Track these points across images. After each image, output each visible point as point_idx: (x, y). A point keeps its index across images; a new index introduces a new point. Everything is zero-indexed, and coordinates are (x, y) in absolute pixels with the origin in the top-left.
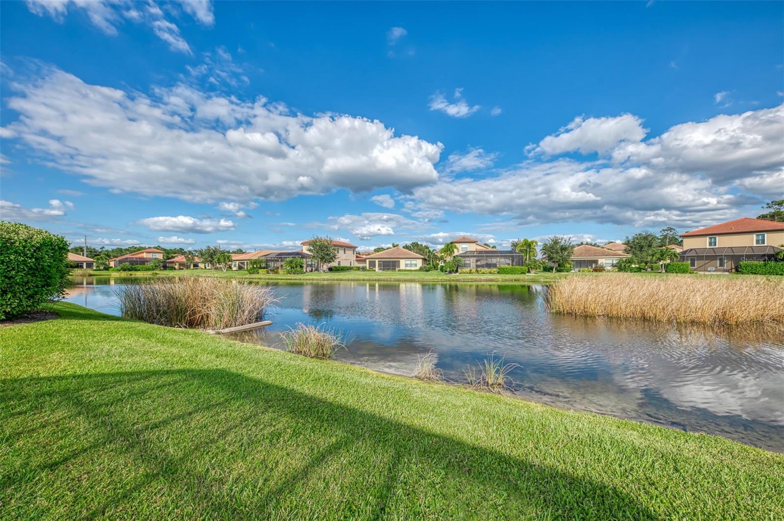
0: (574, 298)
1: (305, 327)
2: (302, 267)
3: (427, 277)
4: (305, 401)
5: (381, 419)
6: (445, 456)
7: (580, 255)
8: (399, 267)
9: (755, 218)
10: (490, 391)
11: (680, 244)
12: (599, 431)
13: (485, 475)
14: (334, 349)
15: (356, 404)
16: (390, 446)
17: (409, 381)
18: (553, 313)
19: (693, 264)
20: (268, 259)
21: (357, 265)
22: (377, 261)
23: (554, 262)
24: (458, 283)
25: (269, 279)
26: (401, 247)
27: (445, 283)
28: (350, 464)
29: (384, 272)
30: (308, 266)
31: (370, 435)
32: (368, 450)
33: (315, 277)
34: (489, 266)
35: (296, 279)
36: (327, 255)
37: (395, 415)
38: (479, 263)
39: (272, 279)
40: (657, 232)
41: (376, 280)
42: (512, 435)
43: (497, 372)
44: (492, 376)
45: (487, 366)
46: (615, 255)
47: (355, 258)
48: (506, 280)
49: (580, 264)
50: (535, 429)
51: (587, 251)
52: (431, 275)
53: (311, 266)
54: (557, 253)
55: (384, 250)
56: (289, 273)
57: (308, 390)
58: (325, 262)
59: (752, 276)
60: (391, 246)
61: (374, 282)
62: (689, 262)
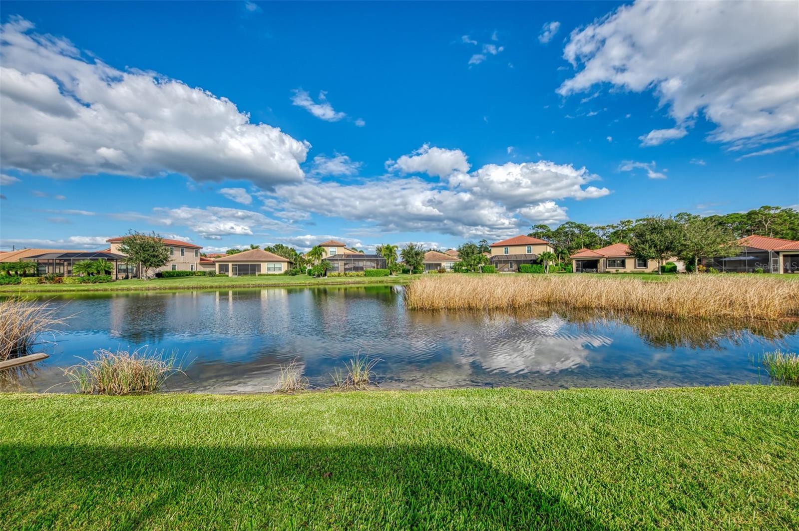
0: (424, 295)
1: (112, 355)
2: (108, 273)
3: (292, 282)
4: (107, 457)
5: (228, 450)
6: (305, 468)
7: (429, 259)
8: (260, 271)
9: (526, 235)
10: (356, 389)
11: (490, 252)
12: (440, 403)
13: (346, 473)
14: (162, 377)
15: (194, 440)
16: (239, 479)
17: (268, 398)
18: (409, 309)
19: (497, 267)
20: (40, 261)
21: (202, 269)
22: (230, 264)
23: (410, 265)
24: (327, 287)
25: (41, 291)
26: (262, 249)
27: (313, 287)
28: (180, 519)
29: (240, 277)
30: (119, 271)
31: (211, 475)
32: (208, 492)
33: (132, 285)
34: (356, 269)
35: (97, 290)
36: (154, 256)
37: (247, 440)
38: (347, 266)
39: (49, 291)
40: (477, 243)
41: (229, 287)
42: (373, 426)
43: (363, 369)
44: (358, 374)
45: (353, 365)
46: (452, 259)
47: (198, 261)
48: (372, 282)
49: (430, 266)
50: (392, 415)
51: (434, 256)
52: (298, 279)
53: (126, 271)
54: (413, 257)
55: (241, 252)
56: (84, 281)
57: (113, 439)
58: (150, 265)
59: (526, 274)
60: (249, 247)
61: (226, 289)
62: (495, 265)
